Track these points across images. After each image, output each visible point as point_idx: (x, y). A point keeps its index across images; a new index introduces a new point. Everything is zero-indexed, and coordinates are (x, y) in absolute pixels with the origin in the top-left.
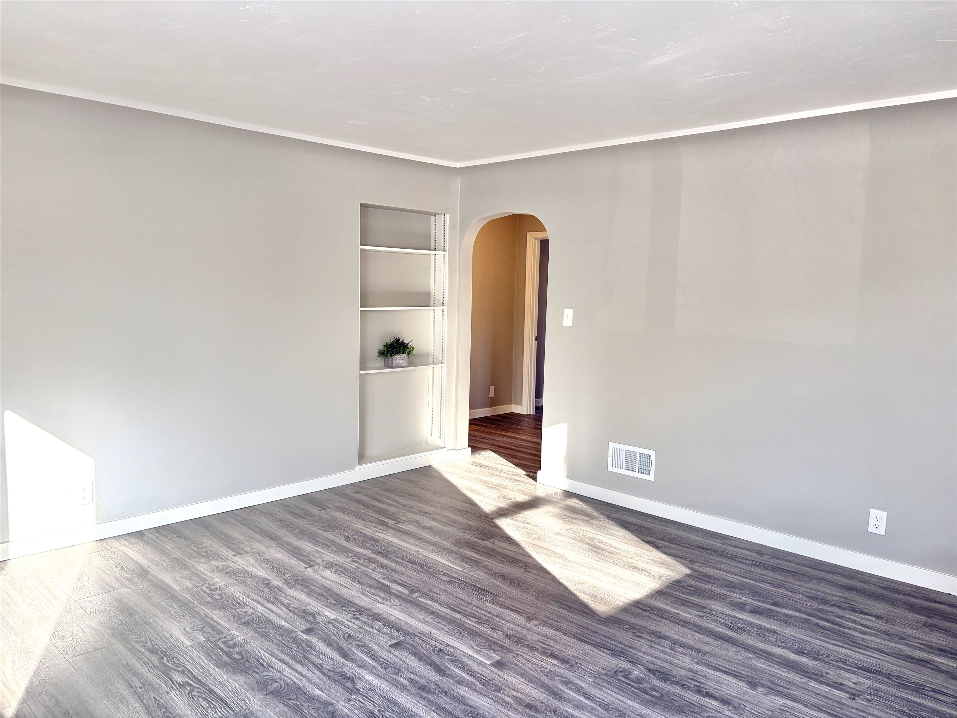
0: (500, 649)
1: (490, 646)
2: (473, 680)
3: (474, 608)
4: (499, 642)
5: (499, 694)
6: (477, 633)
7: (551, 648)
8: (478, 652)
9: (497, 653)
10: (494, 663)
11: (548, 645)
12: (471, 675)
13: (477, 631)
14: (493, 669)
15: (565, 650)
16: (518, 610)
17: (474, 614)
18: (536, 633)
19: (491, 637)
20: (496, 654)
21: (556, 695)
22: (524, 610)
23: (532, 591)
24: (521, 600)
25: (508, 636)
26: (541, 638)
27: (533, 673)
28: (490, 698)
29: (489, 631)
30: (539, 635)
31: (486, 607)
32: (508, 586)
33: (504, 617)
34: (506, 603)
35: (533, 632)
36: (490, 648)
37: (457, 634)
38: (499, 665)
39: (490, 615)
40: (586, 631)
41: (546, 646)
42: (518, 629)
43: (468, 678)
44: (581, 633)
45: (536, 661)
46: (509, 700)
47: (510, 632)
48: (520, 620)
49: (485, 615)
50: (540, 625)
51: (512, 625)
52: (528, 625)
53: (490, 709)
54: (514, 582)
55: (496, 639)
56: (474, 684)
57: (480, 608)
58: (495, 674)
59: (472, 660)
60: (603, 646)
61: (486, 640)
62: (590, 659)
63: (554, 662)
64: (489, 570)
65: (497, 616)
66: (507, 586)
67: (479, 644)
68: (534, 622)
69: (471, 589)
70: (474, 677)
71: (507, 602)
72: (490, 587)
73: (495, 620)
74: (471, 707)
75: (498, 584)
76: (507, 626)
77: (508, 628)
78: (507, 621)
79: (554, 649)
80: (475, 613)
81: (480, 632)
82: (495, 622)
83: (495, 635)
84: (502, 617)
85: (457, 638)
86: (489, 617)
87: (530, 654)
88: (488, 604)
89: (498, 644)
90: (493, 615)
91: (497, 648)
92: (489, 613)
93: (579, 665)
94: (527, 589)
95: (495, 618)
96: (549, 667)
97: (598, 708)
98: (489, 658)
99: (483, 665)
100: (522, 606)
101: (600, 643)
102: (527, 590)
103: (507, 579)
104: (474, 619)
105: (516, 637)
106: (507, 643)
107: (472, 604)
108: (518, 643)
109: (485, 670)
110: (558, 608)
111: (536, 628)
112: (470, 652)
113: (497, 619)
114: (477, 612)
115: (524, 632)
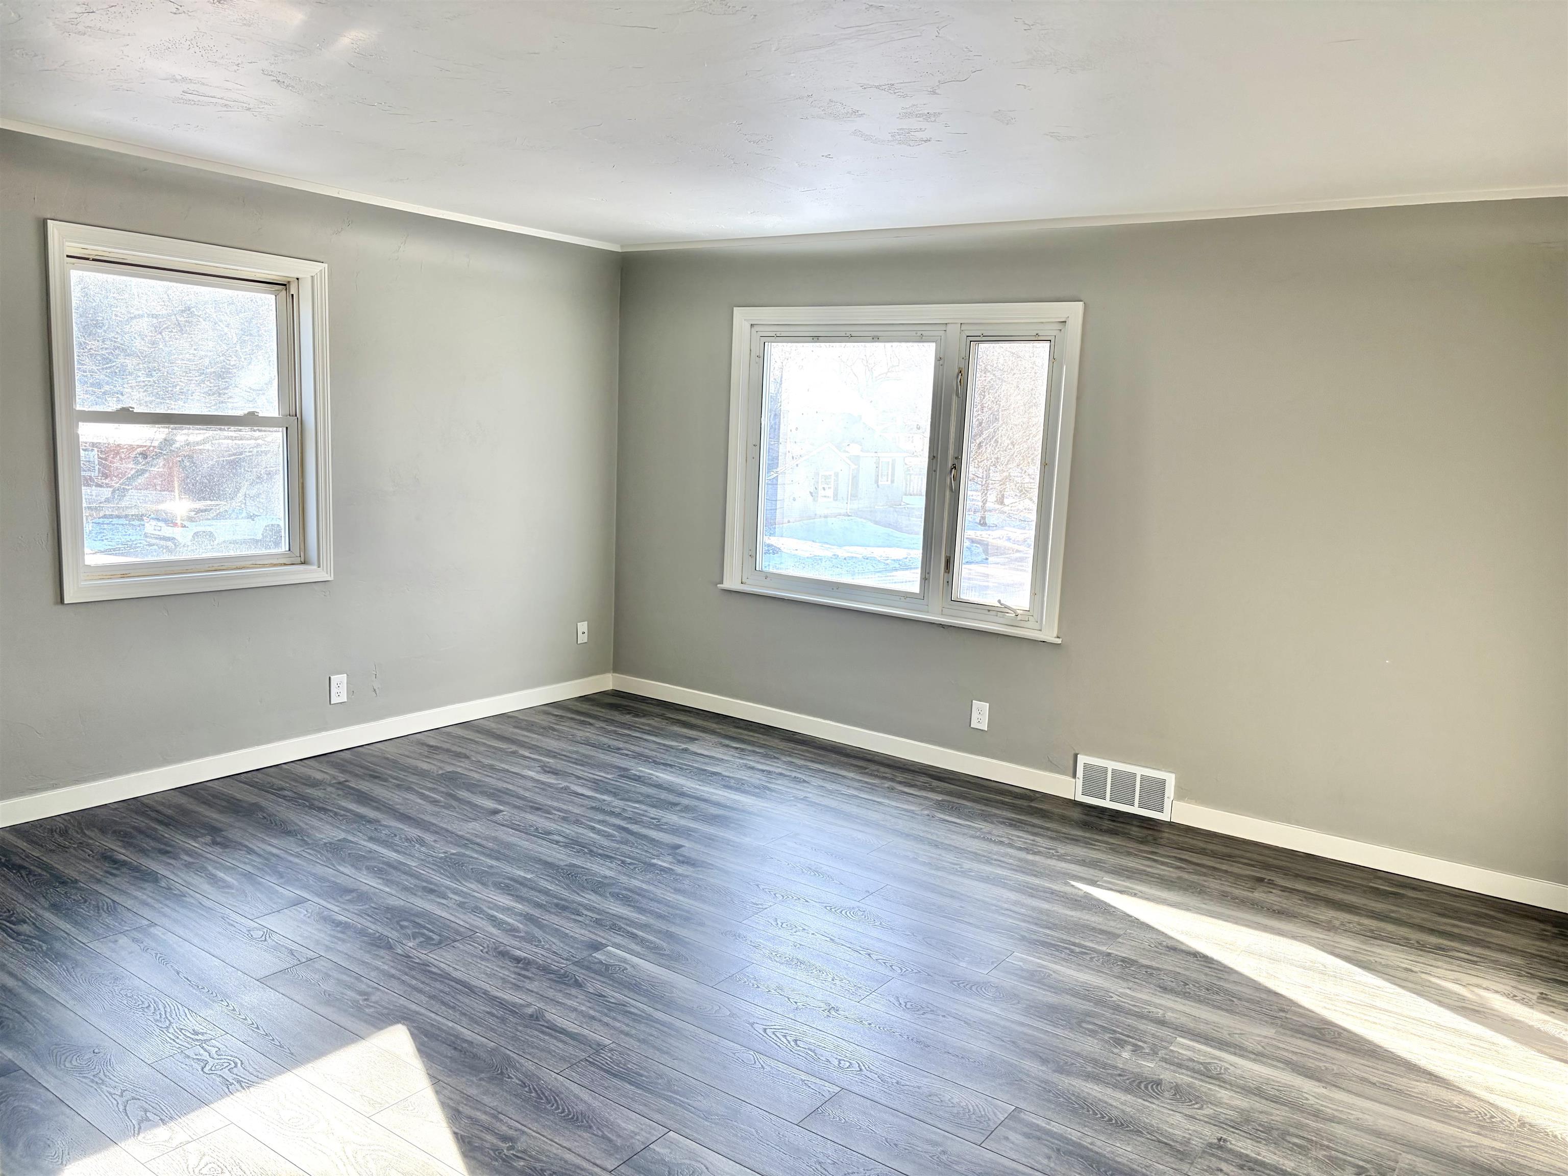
0: (592, 966)
1: (607, 969)
2: (629, 928)
3: (633, 1032)
4: (592, 975)
5: (598, 917)
6: (625, 987)
7: (517, 970)
8: (625, 961)
9: (596, 960)
10: (601, 947)
11: (519, 974)
12: (632, 933)
13: (626, 992)
14: (604, 941)
15: (495, 968)
16: (553, 1033)
17: (634, 1020)
18: (532, 991)
19: (604, 982)
20: (598, 959)
21: (529, 918)
22: (543, 1032)
23: (515, 1080)
24: (544, 1055)
25: (578, 985)
26: (529, 985)
27: (552, 939)
28: (608, 913)
29: (608, 991)
30: (528, 989)
31: (612, 1035)
32: (563, 1089)
33: (581, 1018)
34: (574, 1046)
35: (537, 993)
36: (607, 966)
37: (658, 984)
38: (596, 947)
39: (606, 1019)
40: (447, 998)
41: (523, 972)
42: (560, 997)
43: (635, 931)
44: (459, 997)
45: (543, 953)
46: (585, 912)
47: (574, 991)
48: (554, 1015)
49: (614, 1019)
50: (522, 1005)
51: (569, 1002)
52: (541, 1005)
53: (609, 905)
54: (549, 1102)
55: (597, 980)
56: (627, 925)
57: (622, 1032)
58: (601, 936)
59: (632, 950)
60: (434, 976)
61: (613, 977)
62: (466, 958)
63: (518, 953)
64: (604, 1137)
65: (593, 1018)
66: (567, 1088)
67: (623, 970)
68: (530, 1011)
69: (642, 1075)
70: (628, 932)
71: (571, 1048)
72: (602, 1085)
73: (598, 1012)
74: (629, 905)
75: (585, 1095)
76: (578, 1001)
77: (577, 997)
78: (575, 1010)
79: (512, 969)
80: (631, 1023)
81: (622, 990)
82: (596, 1007)
83: (598, 985)
84: (584, 1016)
85: (657, 978)
86: (606, 1015)
87: (549, 961)
88: (607, 1042)
89: (595, 972)
90: (600, 1021)
91: (597, 967)
92: (607, 1024)
93: (485, 950)
94: (524, 1085)
95: (597, 1015)
96: (528, 946)
97: (485, 909)
98: (609, 953)
99: (617, 946)
100: (544, 1041)
101: (436, 980)
102: (526, 1080)
103: (563, 1111)
104: (633, 1010)
105: (565, 984)
106: (580, 974)
107: (639, 1040)
108: (565, 975)
109: (614, 940)
110: (475, 1041)
111: (530, 1000)
112: (635, 960)
113: (592, 1012)
114: (628, 1025)
115: (551, 993)
